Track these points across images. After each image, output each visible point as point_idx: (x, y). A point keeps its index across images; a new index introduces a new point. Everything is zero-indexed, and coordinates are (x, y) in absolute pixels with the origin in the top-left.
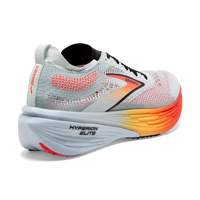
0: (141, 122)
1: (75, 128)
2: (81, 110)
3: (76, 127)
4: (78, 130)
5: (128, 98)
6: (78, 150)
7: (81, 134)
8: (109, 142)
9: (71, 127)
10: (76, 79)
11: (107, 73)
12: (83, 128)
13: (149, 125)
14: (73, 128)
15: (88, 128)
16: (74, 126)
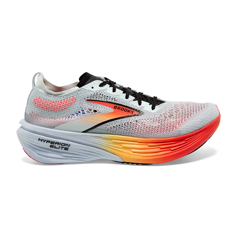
0: (124, 148)
1: (43, 141)
2: (53, 128)
3: (45, 140)
4: (47, 143)
5: (108, 123)
6: (48, 159)
7: (51, 146)
8: (89, 160)
9: (39, 139)
10: (52, 102)
11: (88, 99)
12: (52, 143)
13: (133, 152)
14: (42, 140)
15: (58, 143)
16: (42, 139)
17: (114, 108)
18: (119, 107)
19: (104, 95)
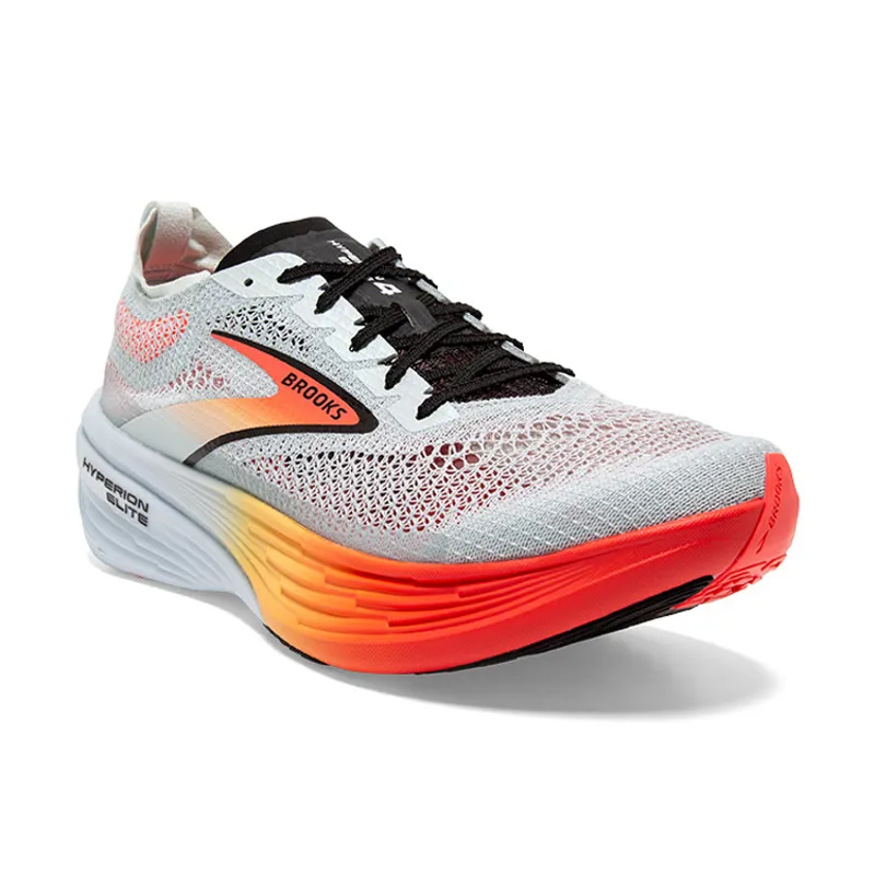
17: (283, 382)
18: (302, 381)
19: (275, 319)
